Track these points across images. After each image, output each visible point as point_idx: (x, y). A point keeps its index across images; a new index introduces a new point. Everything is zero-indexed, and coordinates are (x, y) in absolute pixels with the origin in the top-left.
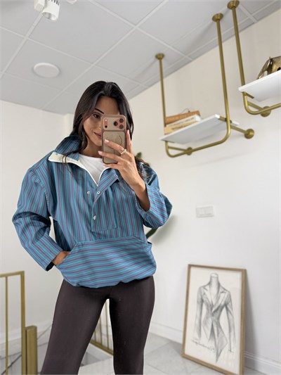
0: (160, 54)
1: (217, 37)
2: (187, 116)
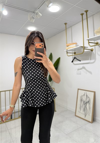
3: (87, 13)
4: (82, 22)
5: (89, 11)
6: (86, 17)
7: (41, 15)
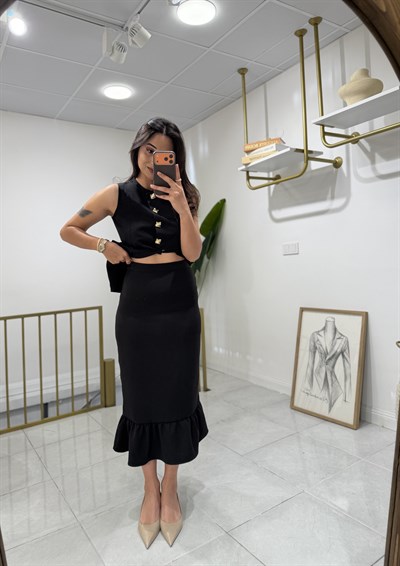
0: (242, 69)
1: (299, 54)
2: (267, 144)
7: (150, 36)
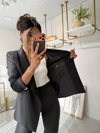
0: (45, 14)
2: (52, 37)
3: (67, 4)
4: (61, 14)
5: (68, 2)
6: (66, 9)
